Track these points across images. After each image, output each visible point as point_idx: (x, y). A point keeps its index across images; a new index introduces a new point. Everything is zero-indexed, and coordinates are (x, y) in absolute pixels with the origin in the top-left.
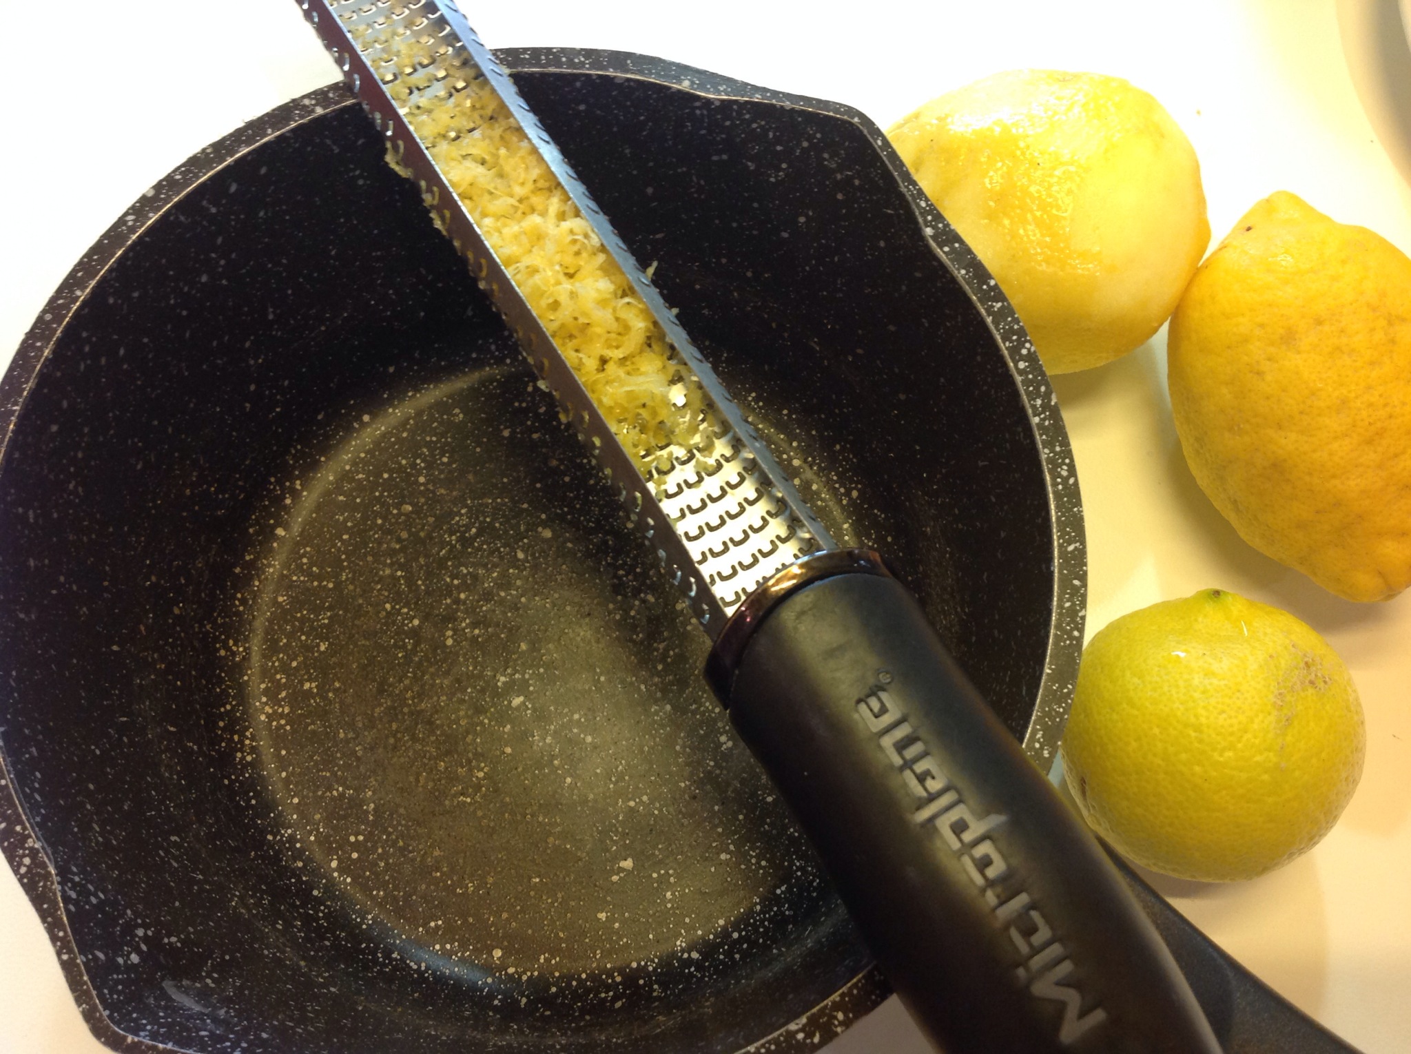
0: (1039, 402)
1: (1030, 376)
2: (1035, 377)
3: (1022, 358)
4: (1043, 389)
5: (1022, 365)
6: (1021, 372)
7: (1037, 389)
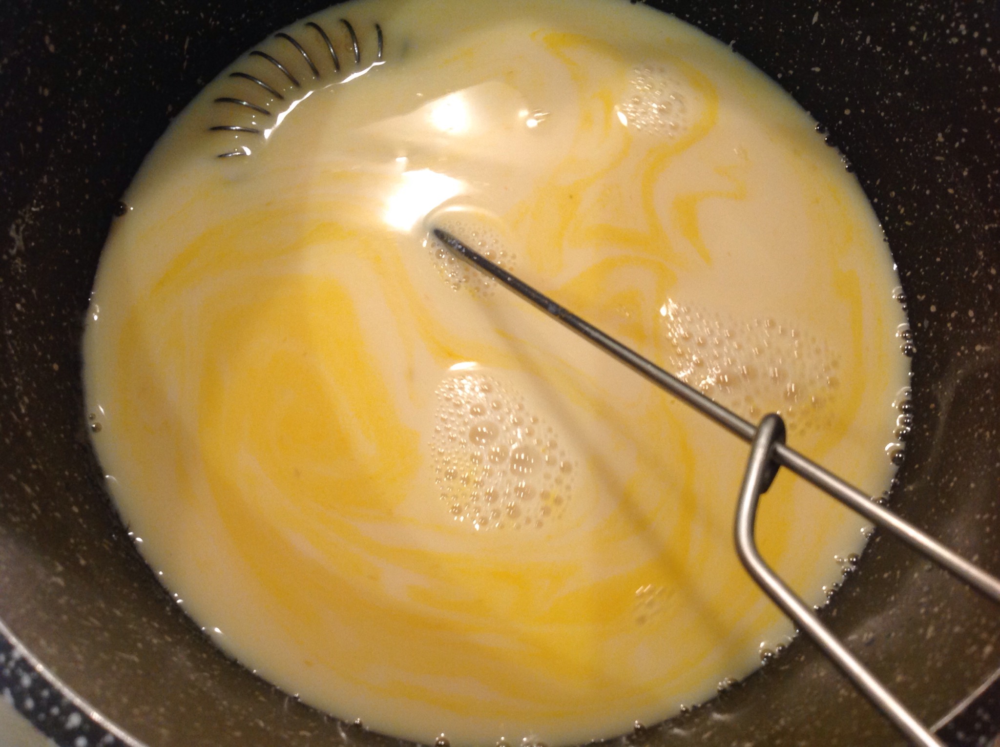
0: (26, 681)
1: (55, 711)
2: (48, 714)
3: (77, 732)
4: (30, 704)
5: (74, 720)
6: (73, 708)
7: (37, 699)
